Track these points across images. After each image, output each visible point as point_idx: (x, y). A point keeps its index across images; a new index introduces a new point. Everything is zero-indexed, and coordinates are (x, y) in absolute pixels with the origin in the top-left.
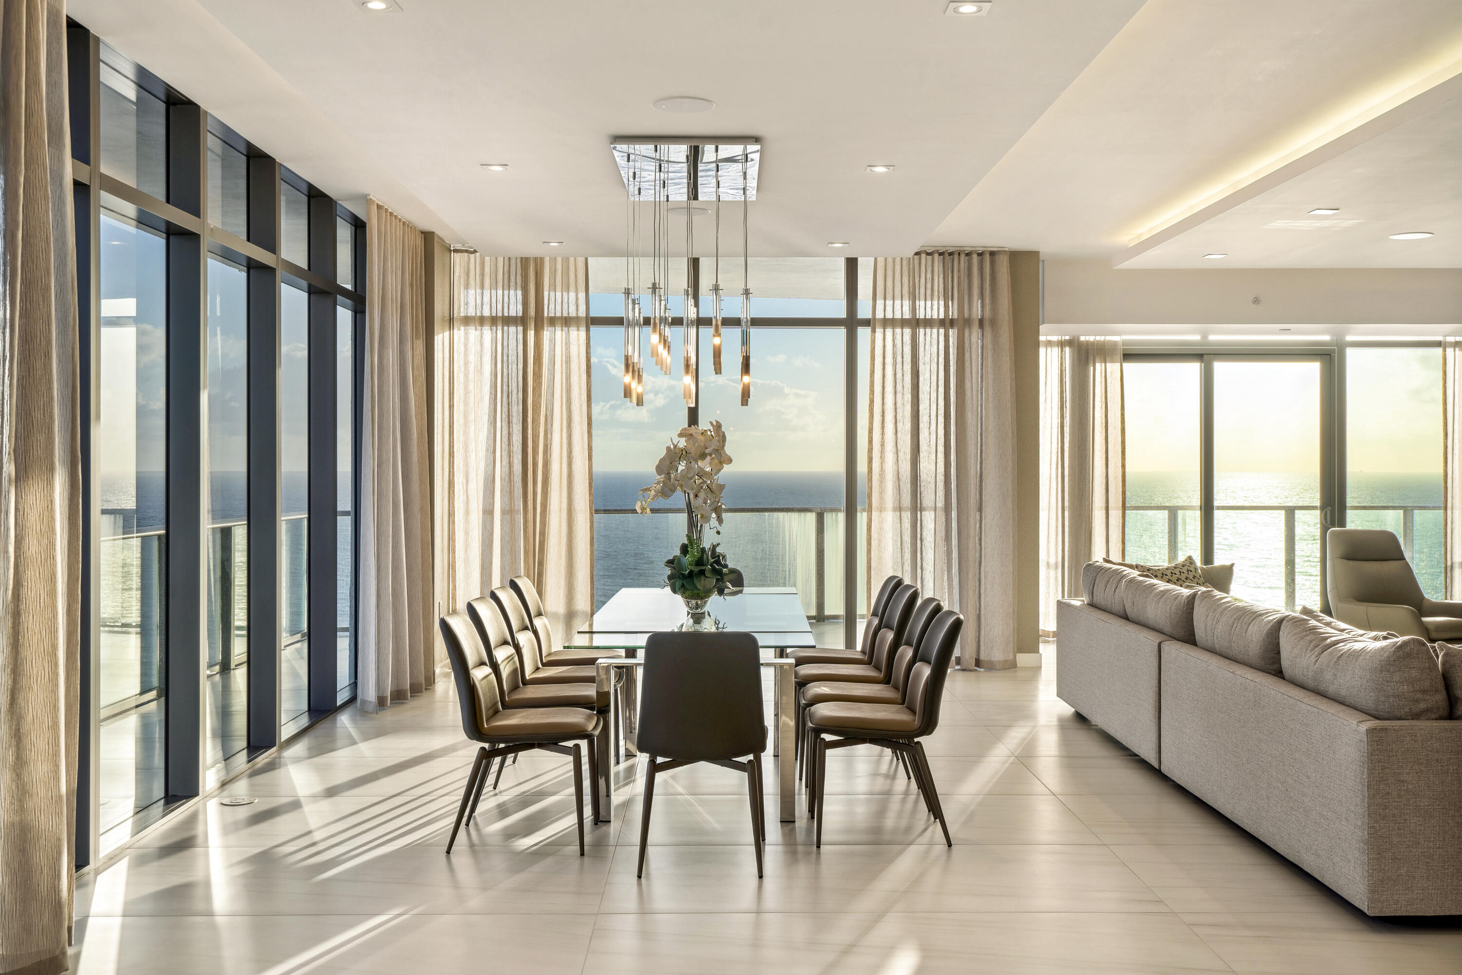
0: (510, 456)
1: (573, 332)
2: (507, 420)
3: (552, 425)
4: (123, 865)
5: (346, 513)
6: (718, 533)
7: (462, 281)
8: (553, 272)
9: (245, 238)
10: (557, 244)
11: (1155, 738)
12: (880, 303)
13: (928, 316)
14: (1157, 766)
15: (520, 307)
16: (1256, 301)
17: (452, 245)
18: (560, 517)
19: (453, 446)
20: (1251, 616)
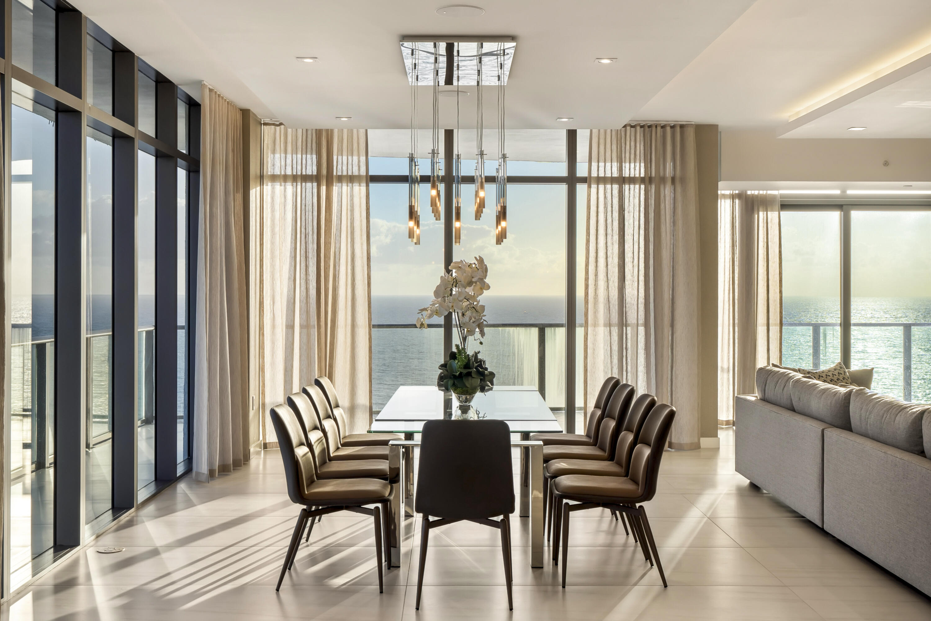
0: (307, 283)
1: (356, 187)
2: (305, 255)
3: (339, 259)
4: (29, 597)
5: (182, 328)
6: (481, 343)
7: (270, 147)
8: (341, 141)
9: (111, 114)
10: (346, 119)
11: (819, 503)
12: (594, 165)
13: (632, 175)
14: (820, 526)
15: (315, 168)
16: (886, 164)
17: (262, 120)
18: (346, 330)
19: (263, 276)
20: (898, 409)
